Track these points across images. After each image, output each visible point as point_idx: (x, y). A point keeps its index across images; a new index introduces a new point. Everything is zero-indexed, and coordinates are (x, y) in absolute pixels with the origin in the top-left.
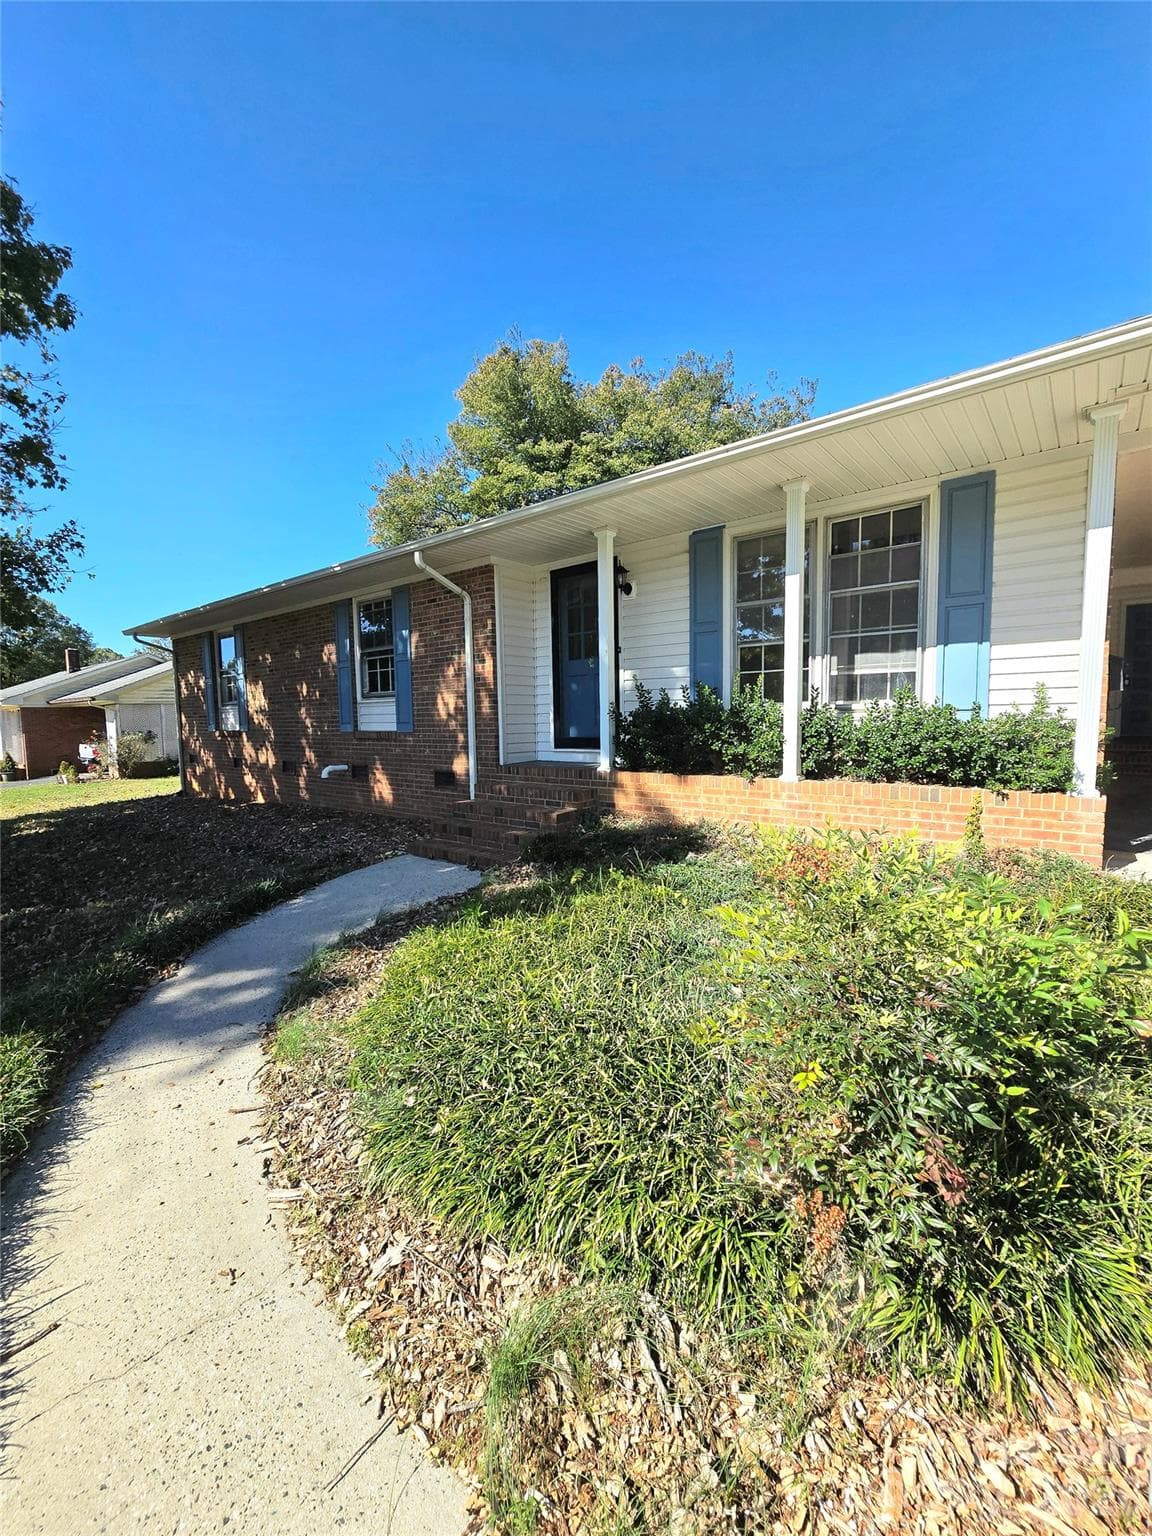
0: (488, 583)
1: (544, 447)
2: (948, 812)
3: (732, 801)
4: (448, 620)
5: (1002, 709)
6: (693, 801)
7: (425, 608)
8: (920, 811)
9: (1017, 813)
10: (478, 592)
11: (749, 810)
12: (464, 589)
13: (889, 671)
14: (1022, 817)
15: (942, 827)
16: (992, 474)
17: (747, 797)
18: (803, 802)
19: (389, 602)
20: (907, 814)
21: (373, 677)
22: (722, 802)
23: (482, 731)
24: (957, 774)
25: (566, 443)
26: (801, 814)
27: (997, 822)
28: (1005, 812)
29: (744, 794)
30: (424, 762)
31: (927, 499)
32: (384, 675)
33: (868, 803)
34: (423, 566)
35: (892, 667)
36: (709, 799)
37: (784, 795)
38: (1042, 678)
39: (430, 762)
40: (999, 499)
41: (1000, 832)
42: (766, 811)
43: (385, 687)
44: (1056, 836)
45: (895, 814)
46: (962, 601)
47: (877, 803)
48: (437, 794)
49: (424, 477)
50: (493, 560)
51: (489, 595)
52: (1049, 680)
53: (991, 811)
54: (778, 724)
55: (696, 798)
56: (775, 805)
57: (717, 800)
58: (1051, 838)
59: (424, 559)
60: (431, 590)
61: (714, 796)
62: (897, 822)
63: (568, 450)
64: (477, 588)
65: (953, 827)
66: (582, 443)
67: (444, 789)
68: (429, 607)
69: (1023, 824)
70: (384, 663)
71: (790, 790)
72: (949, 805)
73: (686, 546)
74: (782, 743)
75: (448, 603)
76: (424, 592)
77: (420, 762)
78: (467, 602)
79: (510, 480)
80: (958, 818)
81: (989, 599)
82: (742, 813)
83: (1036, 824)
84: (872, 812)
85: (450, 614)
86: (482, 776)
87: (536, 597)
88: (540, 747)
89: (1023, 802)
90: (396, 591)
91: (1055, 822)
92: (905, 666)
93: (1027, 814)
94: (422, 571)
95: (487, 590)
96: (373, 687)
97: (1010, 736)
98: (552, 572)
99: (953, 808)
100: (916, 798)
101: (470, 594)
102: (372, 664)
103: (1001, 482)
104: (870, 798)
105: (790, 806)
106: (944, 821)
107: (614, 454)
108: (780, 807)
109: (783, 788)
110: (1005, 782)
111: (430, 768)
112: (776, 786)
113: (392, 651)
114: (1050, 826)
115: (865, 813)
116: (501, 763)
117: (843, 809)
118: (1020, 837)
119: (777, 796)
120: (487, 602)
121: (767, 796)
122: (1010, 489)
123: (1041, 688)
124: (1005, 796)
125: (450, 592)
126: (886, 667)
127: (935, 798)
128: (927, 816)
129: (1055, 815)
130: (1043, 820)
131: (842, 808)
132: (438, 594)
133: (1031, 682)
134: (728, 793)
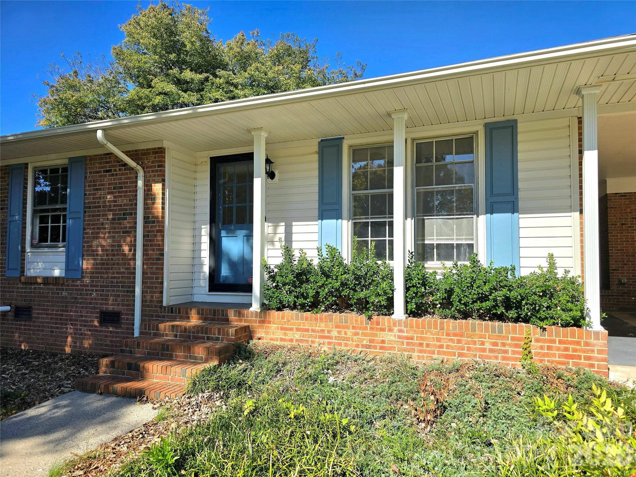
0: (160, 161)
1: (188, 75)
2: (509, 341)
3: (357, 334)
4: (121, 188)
5: (532, 270)
6: (326, 334)
7: (101, 176)
8: (491, 341)
9: (554, 341)
10: (151, 167)
11: (371, 341)
12: (138, 164)
13: (455, 242)
14: (557, 345)
15: (506, 352)
16: (515, 121)
17: (369, 331)
18: (410, 335)
19: (65, 170)
20: (483, 343)
21: (43, 231)
22: (349, 334)
23: (148, 278)
24: (512, 314)
25: (205, 75)
26: (408, 344)
27: (542, 348)
28: (545, 341)
29: (366, 328)
30: (90, 303)
31: (476, 133)
32: (56, 230)
33: (455, 335)
34: (105, 142)
35: (457, 239)
36: (339, 332)
37: (396, 329)
38: (551, 251)
39: (97, 304)
40: (520, 137)
41: (544, 355)
42: (383, 342)
43: (55, 239)
44: (579, 357)
45: (475, 343)
46: (501, 199)
47: (462, 335)
48: (101, 331)
49: (91, 81)
50: (166, 144)
51: (160, 171)
52: (556, 253)
53: (537, 340)
54: (390, 276)
55: (329, 332)
56: (389, 337)
57: (346, 333)
58: (576, 359)
59: (106, 135)
60: (107, 162)
61: (343, 330)
62: (476, 349)
63: (207, 79)
64: (150, 164)
65: (514, 352)
66: (216, 76)
67: (107, 327)
68: (105, 176)
69: (558, 349)
70: (56, 219)
71: (400, 325)
72: (510, 336)
73: (316, 148)
74: (393, 291)
75: (122, 174)
76: (101, 163)
77: (87, 303)
78: (141, 174)
79: (160, 93)
80: (517, 346)
81: (517, 198)
82: (365, 342)
83: (567, 349)
84: (459, 341)
85: (124, 183)
86: (146, 316)
87: (198, 175)
88: (195, 291)
89: (558, 335)
90: (73, 160)
91: (578, 347)
92: (466, 239)
93: (560, 342)
94: (102, 146)
95: (159, 166)
96: (43, 238)
97: (544, 289)
98: (211, 158)
99: (513, 339)
100: (488, 332)
101: (143, 168)
102: (43, 220)
103: (521, 127)
104: (457, 331)
105: (400, 337)
106: (507, 348)
107: (240, 87)
108: (392, 338)
109: (395, 324)
110: (542, 320)
111: (95, 308)
112: (389, 322)
113: (65, 209)
114: (575, 350)
115: (453, 342)
116: (165, 304)
117: (439, 340)
118: (557, 359)
119: (390, 330)
120: (159, 176)
121: (383, 330)
122: (526, 132)
123: (551, 256)
124: (544, 329)
125: (125, 165)
126: (453, 239)
127: (500, 331)
128: (495, 344)
129: (578, 343)
130: (571, 346)
131: (437, 338)
132: (114, 166)
133: (545, 253)
134: (354, 328)
